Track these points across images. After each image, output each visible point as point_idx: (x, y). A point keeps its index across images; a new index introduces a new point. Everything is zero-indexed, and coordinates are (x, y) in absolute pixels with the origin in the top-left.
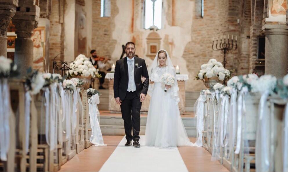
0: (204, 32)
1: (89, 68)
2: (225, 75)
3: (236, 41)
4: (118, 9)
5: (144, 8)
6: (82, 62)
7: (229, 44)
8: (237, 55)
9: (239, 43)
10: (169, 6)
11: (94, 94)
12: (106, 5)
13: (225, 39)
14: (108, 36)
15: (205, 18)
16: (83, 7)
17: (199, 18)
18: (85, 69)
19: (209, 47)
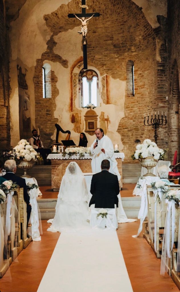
0: (135, 109)
1: (31, 152)
2: (159, 155)
3: (166, 117)
4: (58, 90)
5: (81, 89)
6: (24, 147)
7: (159, 120)
8: (167, 129)
9: (169, 118)
10: (104, 86)
11: (32, 188)
12: (47, 88)
13: (155, 115)
14: (50, 115)
15: (137, 96)
16: (26, 91)
17: (131, 96)
18: (27, 154)
19: (141, 122)
